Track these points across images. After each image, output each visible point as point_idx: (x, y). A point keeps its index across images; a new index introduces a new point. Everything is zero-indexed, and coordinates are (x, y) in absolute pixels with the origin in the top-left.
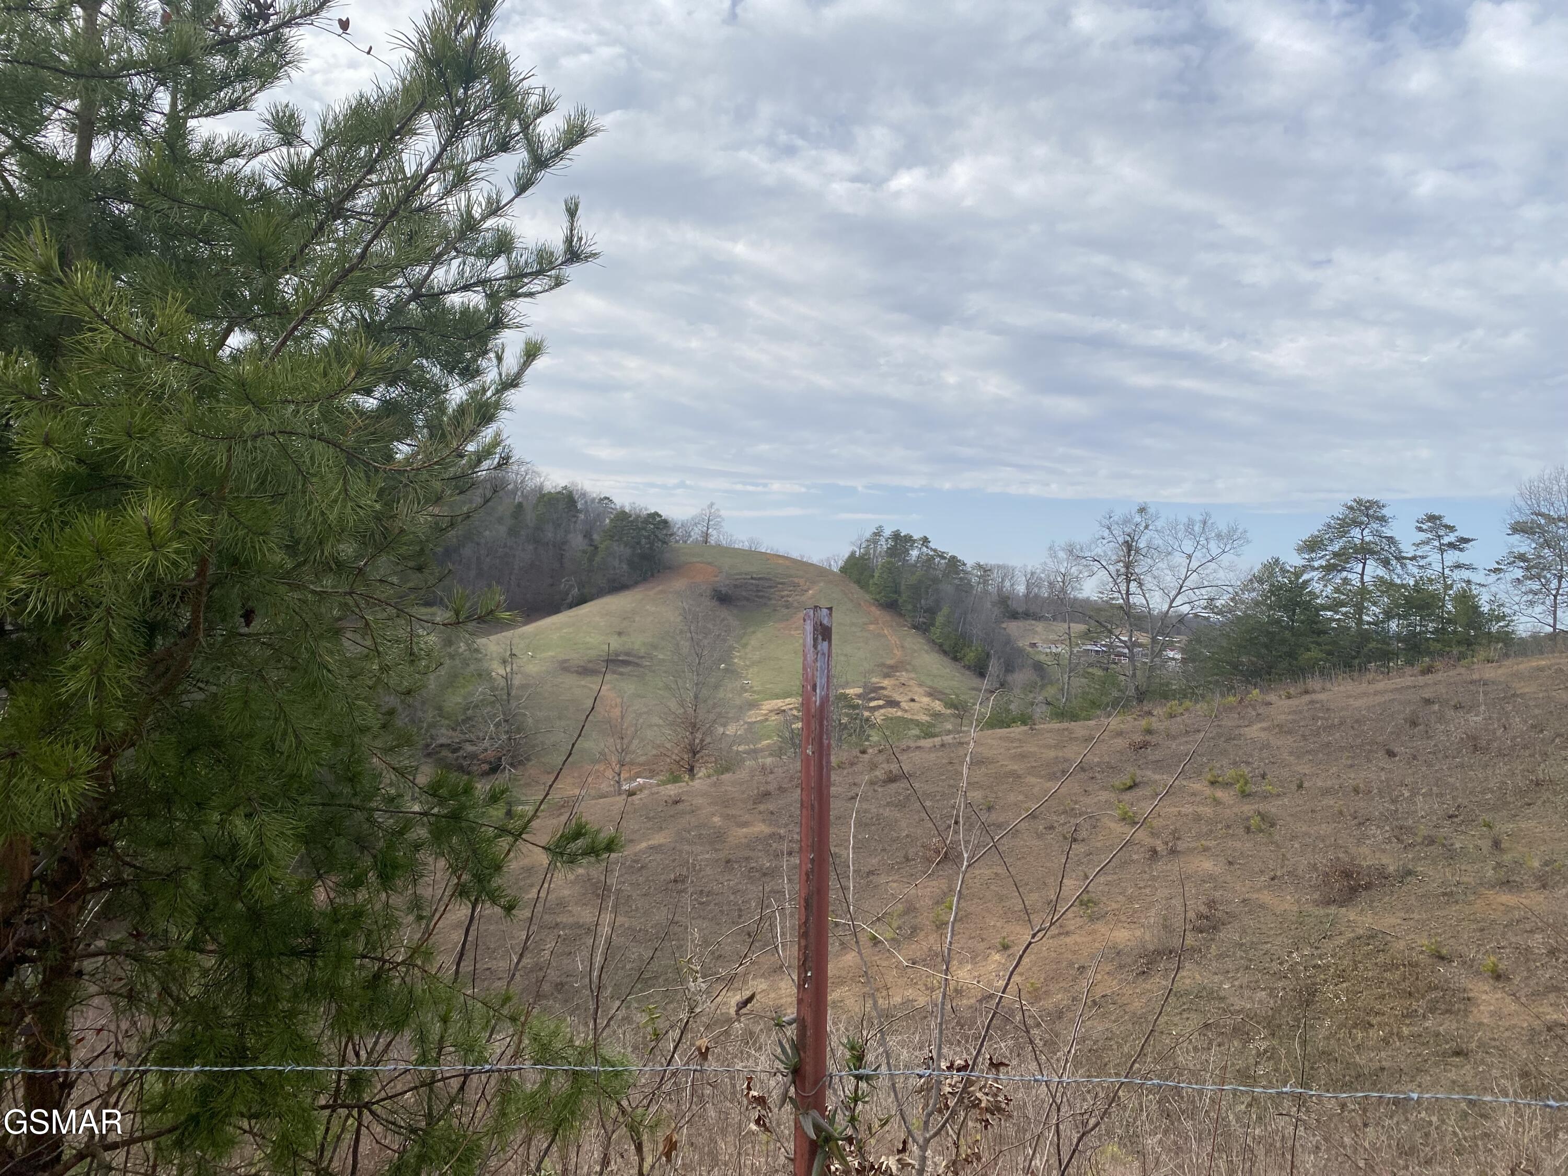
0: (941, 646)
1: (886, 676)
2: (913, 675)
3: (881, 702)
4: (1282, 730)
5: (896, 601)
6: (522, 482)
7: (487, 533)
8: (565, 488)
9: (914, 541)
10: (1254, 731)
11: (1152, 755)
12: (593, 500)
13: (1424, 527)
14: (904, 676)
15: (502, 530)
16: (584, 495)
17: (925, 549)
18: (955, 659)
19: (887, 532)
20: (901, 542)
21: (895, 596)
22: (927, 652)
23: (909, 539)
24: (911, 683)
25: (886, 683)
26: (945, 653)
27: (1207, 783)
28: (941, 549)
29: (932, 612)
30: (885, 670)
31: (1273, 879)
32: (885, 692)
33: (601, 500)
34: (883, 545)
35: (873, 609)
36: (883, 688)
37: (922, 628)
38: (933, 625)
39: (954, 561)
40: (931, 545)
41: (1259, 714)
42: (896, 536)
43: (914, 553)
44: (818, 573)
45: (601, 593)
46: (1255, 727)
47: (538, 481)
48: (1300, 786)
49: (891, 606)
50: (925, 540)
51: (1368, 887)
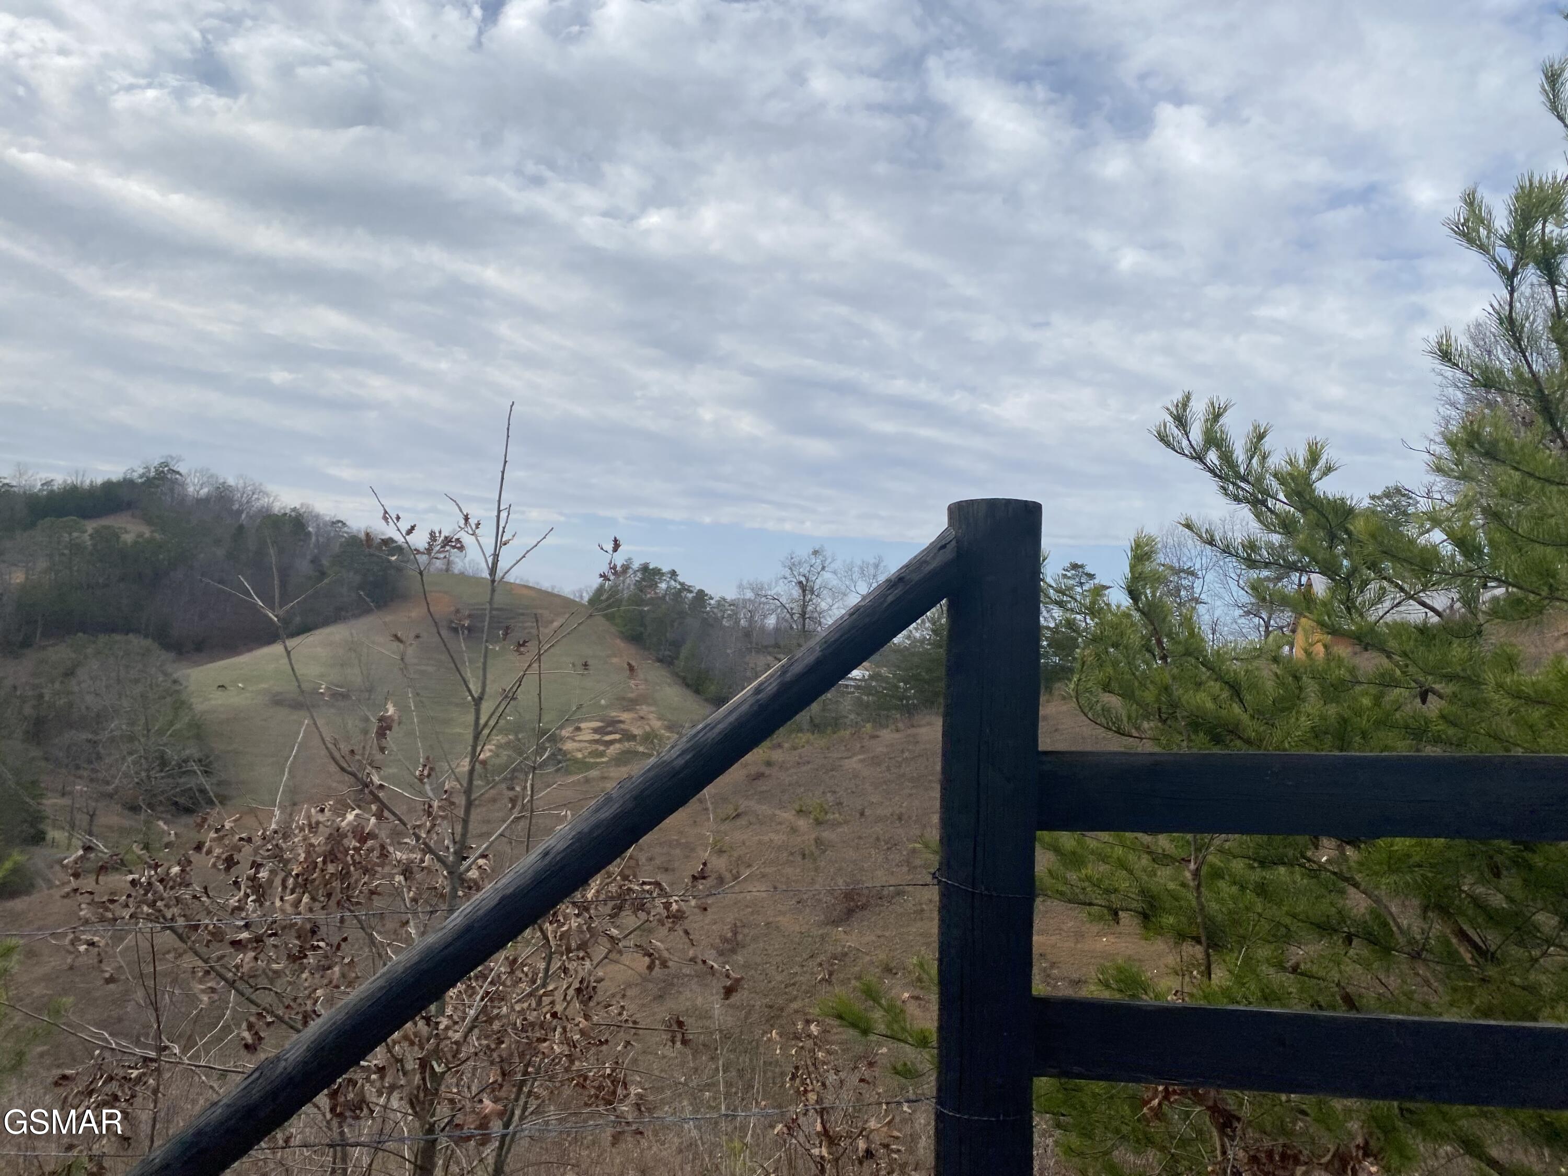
0: (684, 679)
1: (626, 709)
2: (653, 709)
3: (617, 736)
4: (875, 761)
5: (641, 633)
6: (248, 502)
7: (202, 555)
8: (294, 510)
9: (663, 574)
10: (853, 763)
11: (763, 786)
12: (325, 524)
13: (1069, 574)
14: (644, 709)
15: (220, 552)
16: (317, 517)
17: (673, 583)
18: (697, 692)
19: (636, 565)
20: (650, 574)
21: (642, 629)
22: (669, 685)
23: (657, 572)
24: (651, 716)
25: (625, 716)
26: (688, 686)
27: (794, 812)
28: (688, 583)
29: (677, 645)
30: (625, 703)
31: (799, 902)
32: (622, 726)
33: (333, 523)
34: (632, 579)
35: (618, 641)
36: (621, 722)
37: (667, 661)
38: (677, 658)
39: (701, 594)
40: (679, 578)
41: (863, 747)
42: (645, 568)
43: (663, 586)
44: (564, 604)
45: (326, 623)
46: (855, 759)
47: (265, 501)
48: (862, 814)
49: (636, 638)
50: (673, 574)
51: (863, 907)
